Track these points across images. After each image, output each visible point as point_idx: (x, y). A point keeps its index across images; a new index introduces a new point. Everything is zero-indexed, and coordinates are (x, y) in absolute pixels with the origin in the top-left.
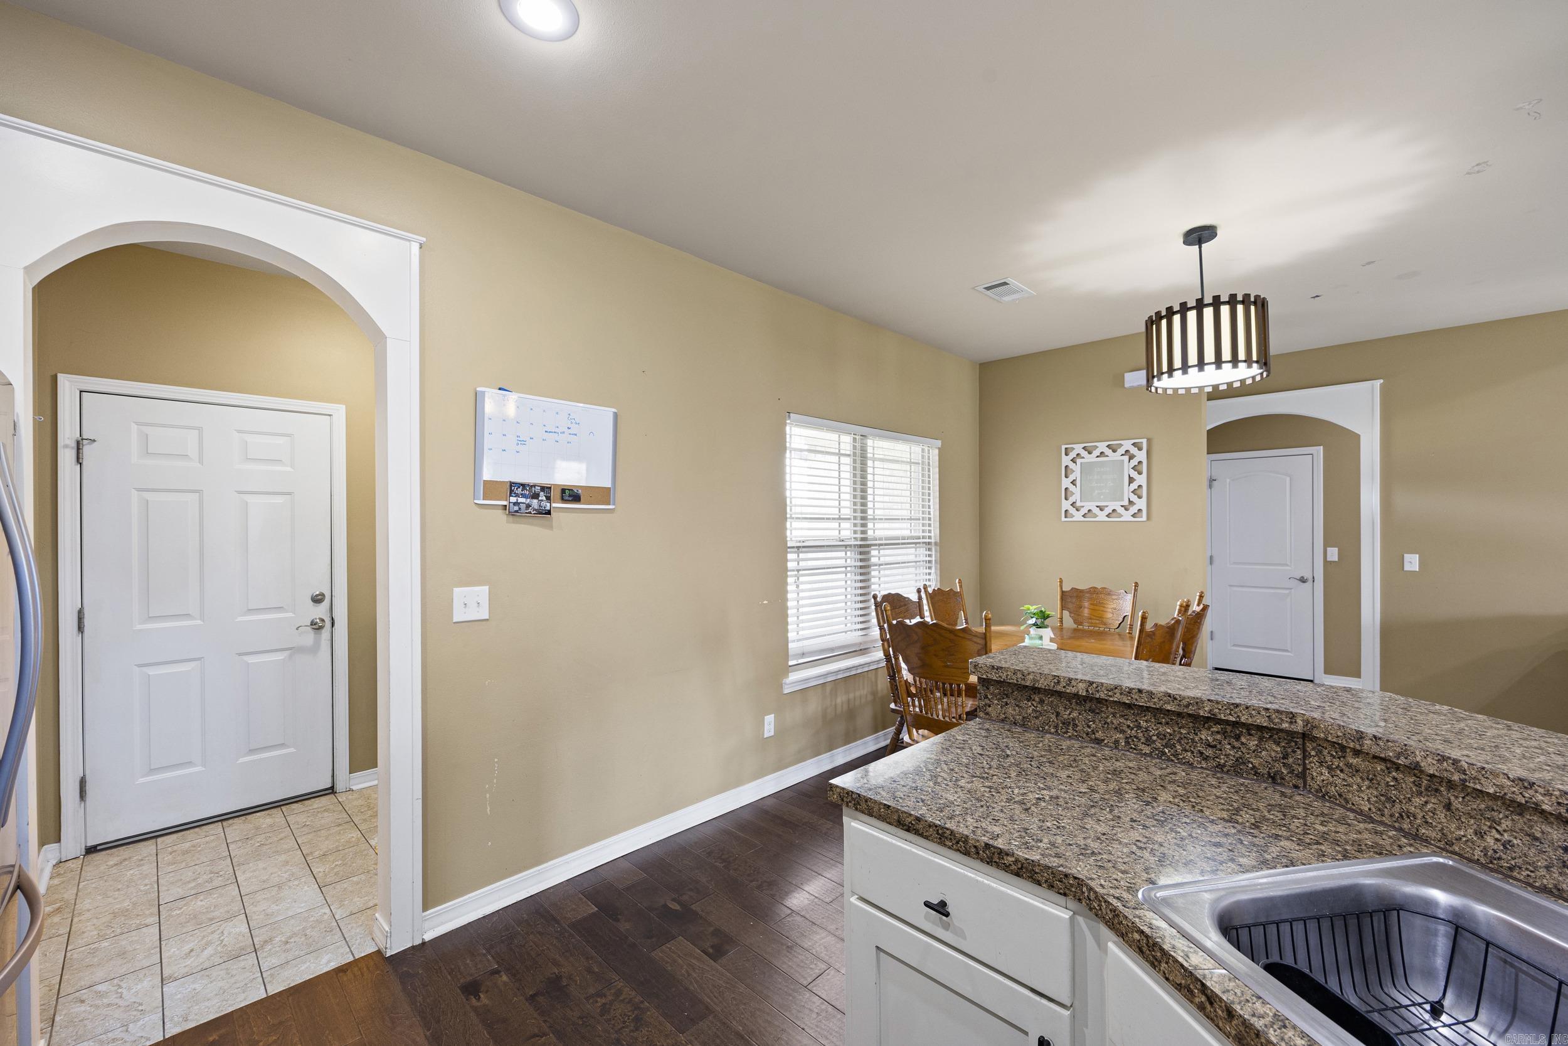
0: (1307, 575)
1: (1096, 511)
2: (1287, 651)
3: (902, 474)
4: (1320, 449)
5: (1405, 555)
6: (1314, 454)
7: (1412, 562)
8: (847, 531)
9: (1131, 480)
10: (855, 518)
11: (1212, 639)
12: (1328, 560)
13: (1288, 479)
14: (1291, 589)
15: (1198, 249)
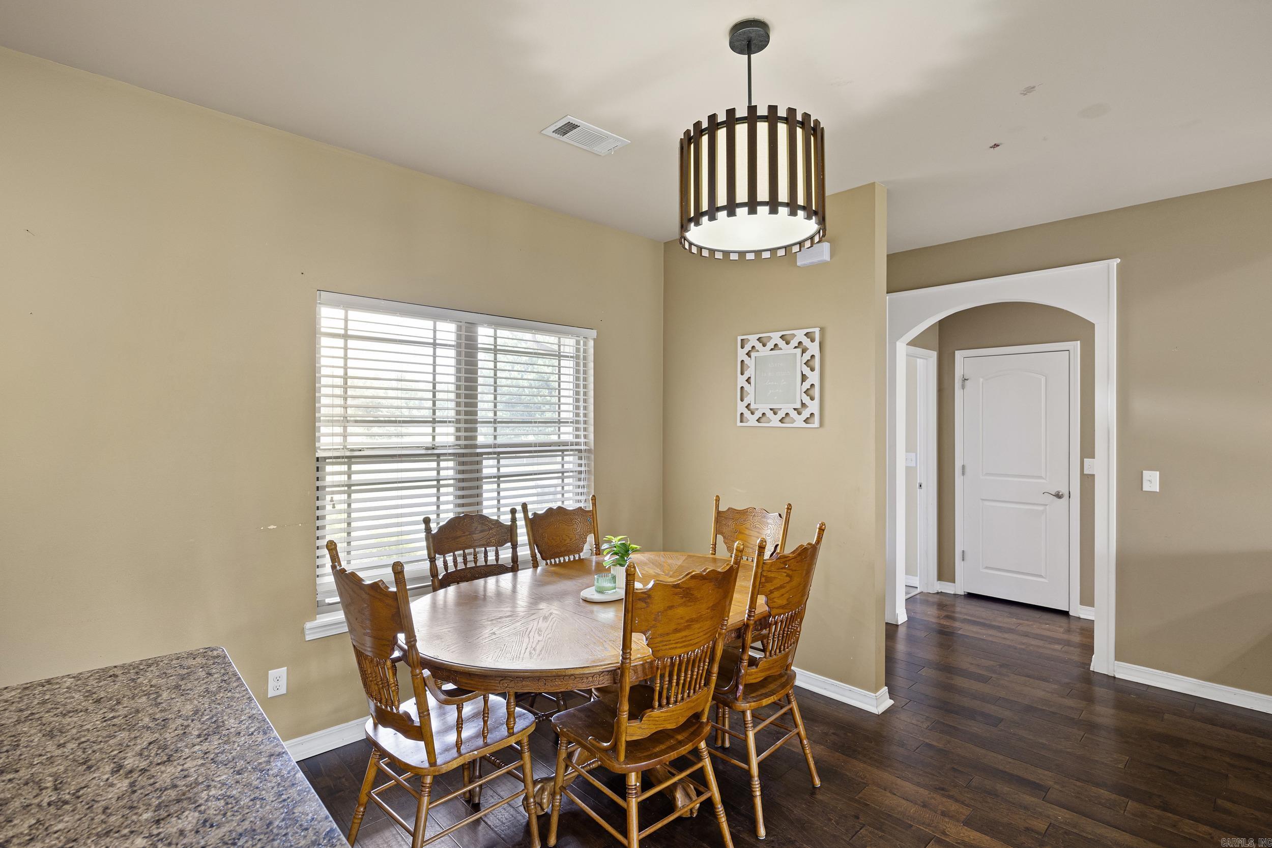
0: (1064, 490)
1: (770, 414)
2: (1041, 576)
3: (549, 370)
4: (1077, 344)
5: (1144, 472)
6: (1071, 351)
7: (1152, 481)
8: (446, 436)
9: (804, 378)
10: (458, 421)
11: (963, 560)
12: (1085, 473)
13: (1043, 380)
14: (1046, 505)
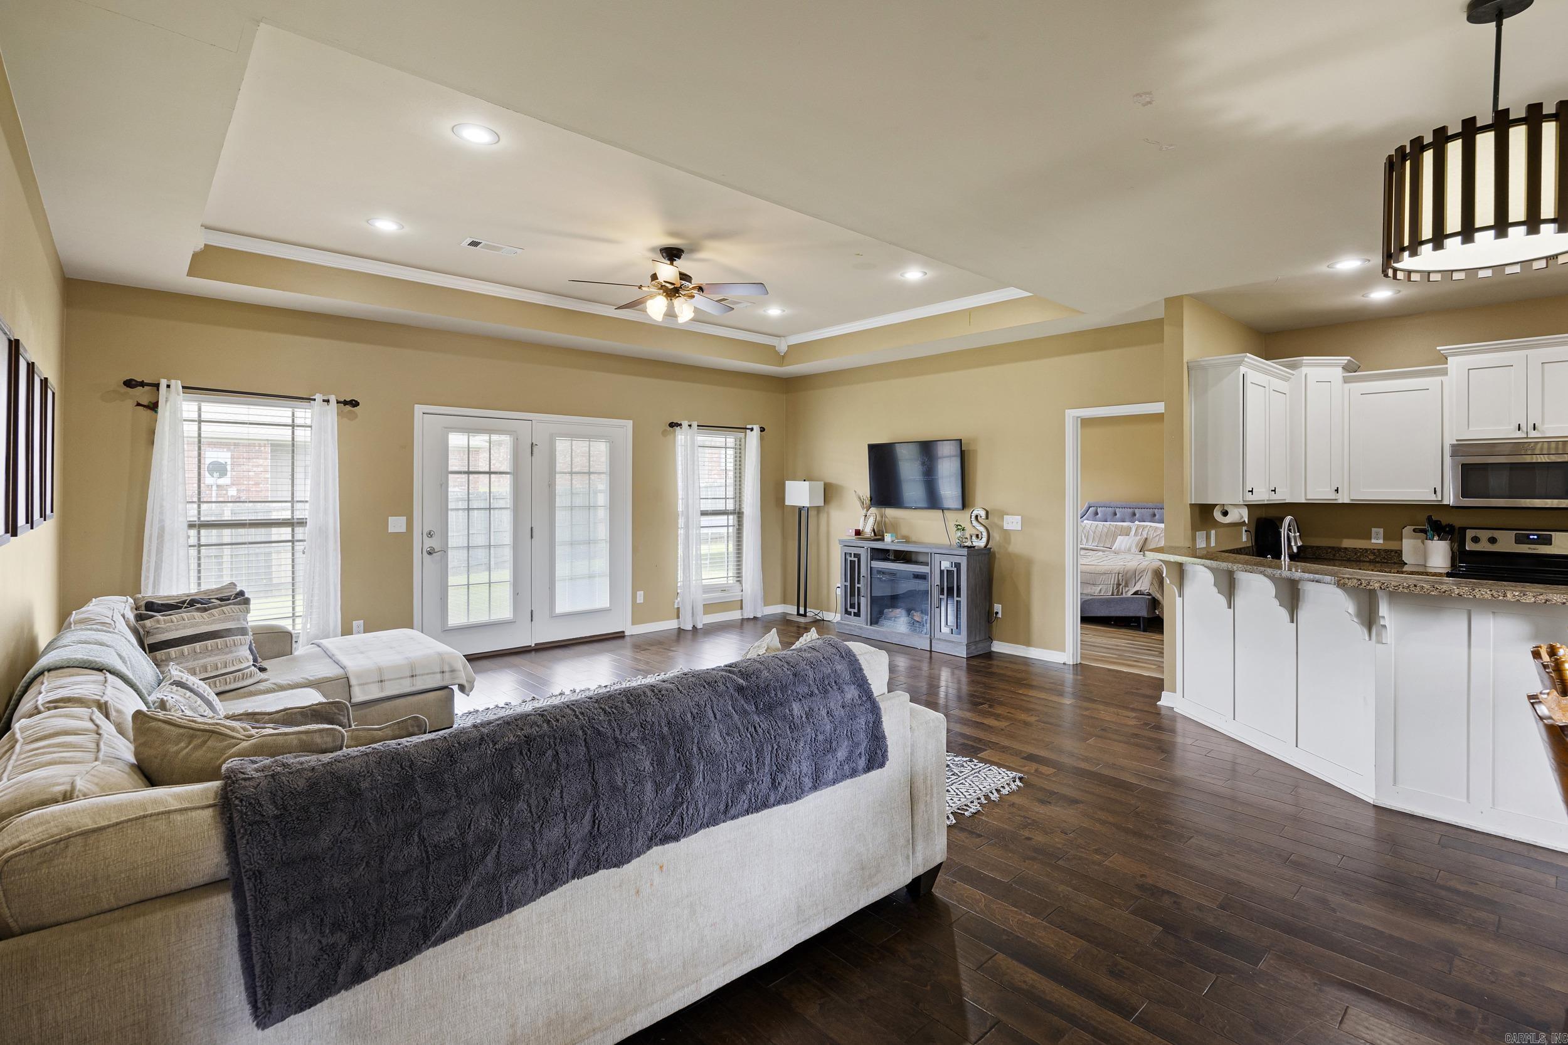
15: (1495, 29)
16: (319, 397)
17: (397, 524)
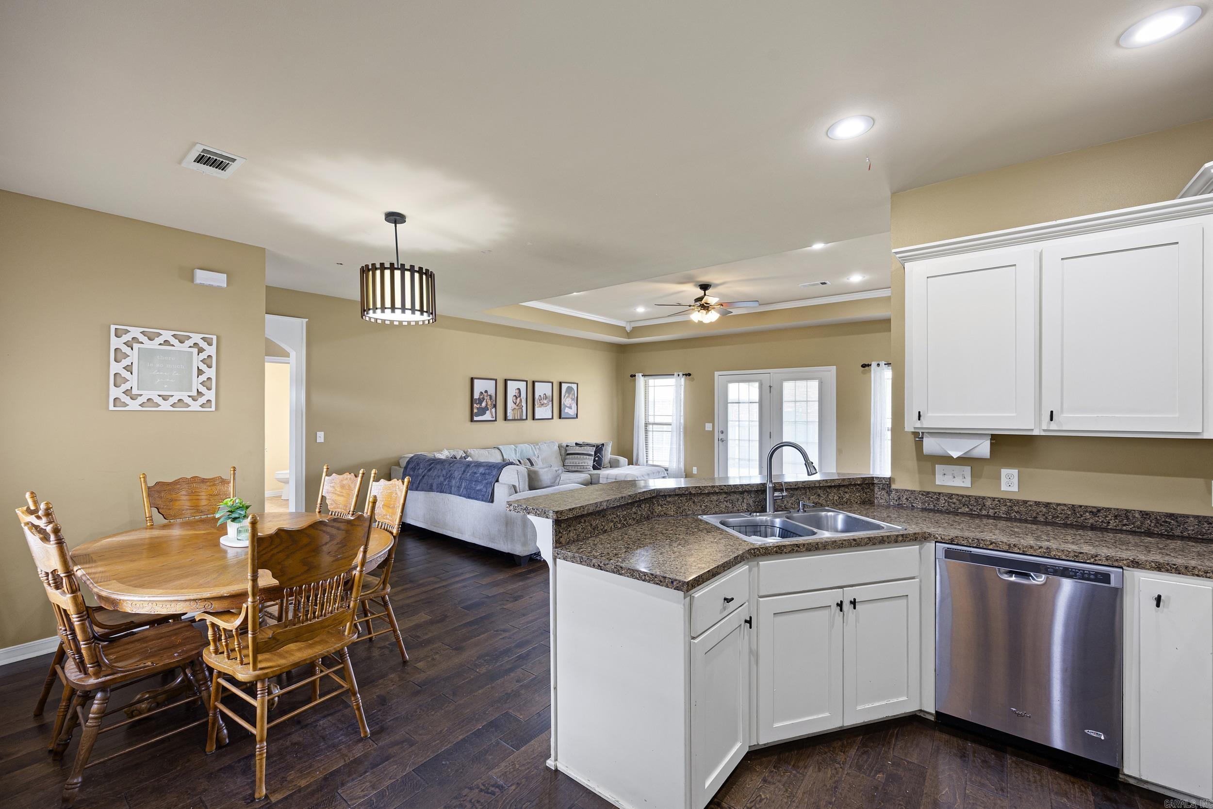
1: (158, 400)
5: (318, 433)
7: (321, 437)
9: (200, 372)
16: (676, 374)
17: (708, 427)
